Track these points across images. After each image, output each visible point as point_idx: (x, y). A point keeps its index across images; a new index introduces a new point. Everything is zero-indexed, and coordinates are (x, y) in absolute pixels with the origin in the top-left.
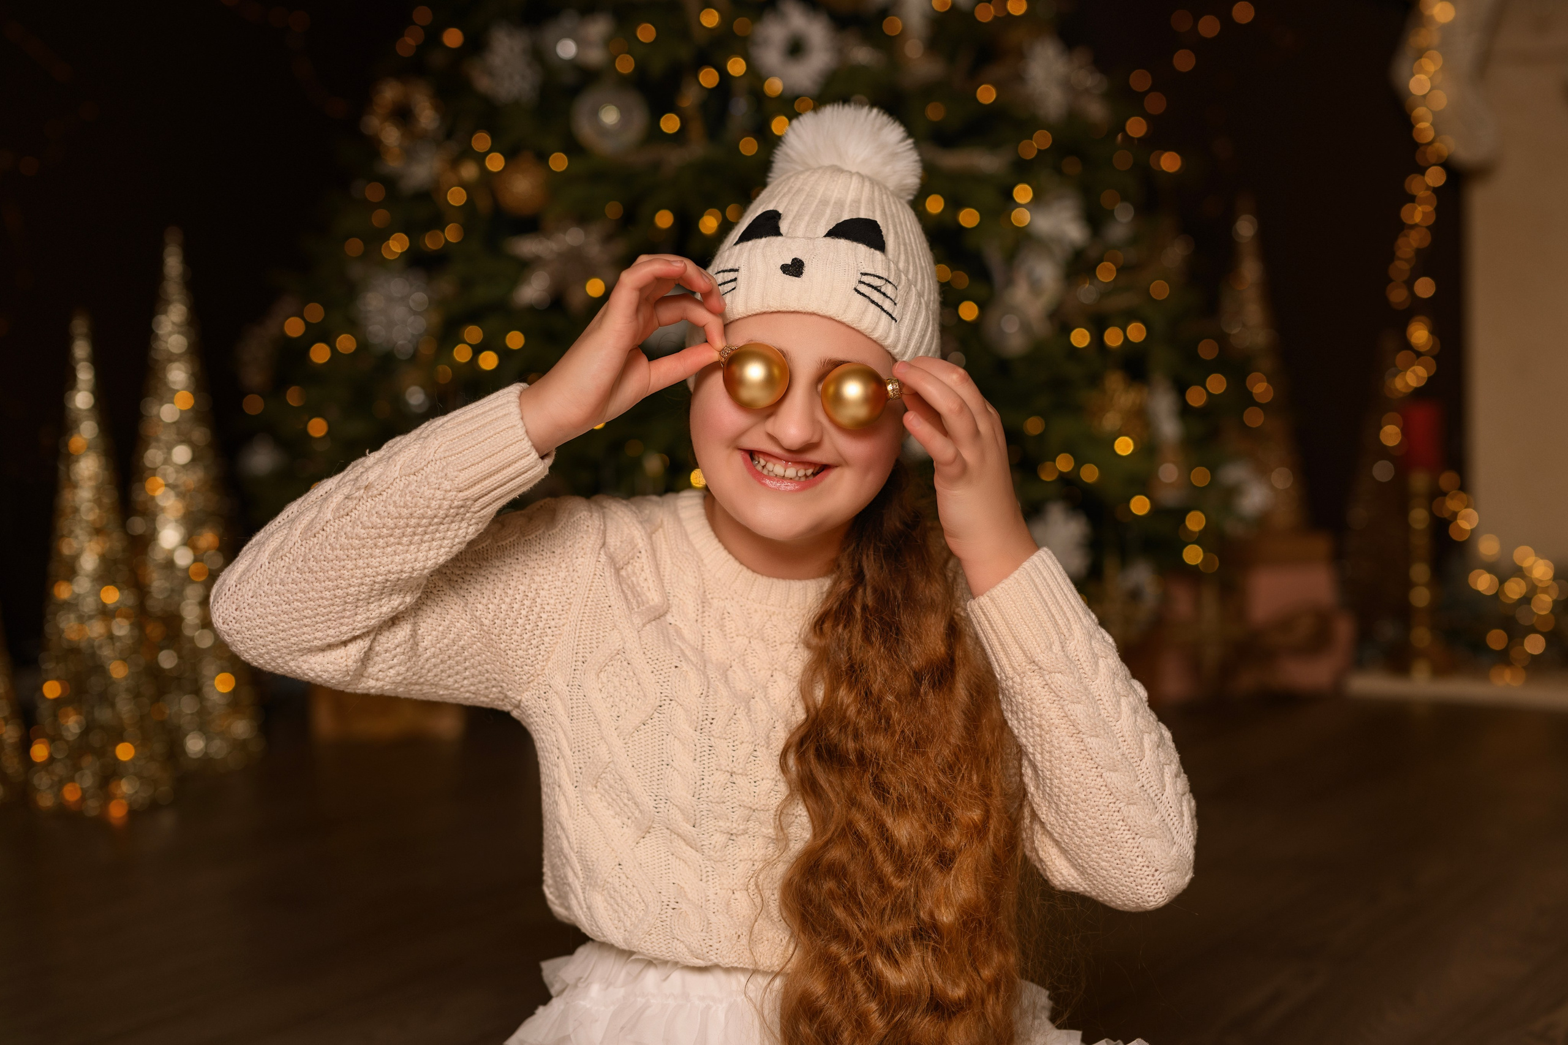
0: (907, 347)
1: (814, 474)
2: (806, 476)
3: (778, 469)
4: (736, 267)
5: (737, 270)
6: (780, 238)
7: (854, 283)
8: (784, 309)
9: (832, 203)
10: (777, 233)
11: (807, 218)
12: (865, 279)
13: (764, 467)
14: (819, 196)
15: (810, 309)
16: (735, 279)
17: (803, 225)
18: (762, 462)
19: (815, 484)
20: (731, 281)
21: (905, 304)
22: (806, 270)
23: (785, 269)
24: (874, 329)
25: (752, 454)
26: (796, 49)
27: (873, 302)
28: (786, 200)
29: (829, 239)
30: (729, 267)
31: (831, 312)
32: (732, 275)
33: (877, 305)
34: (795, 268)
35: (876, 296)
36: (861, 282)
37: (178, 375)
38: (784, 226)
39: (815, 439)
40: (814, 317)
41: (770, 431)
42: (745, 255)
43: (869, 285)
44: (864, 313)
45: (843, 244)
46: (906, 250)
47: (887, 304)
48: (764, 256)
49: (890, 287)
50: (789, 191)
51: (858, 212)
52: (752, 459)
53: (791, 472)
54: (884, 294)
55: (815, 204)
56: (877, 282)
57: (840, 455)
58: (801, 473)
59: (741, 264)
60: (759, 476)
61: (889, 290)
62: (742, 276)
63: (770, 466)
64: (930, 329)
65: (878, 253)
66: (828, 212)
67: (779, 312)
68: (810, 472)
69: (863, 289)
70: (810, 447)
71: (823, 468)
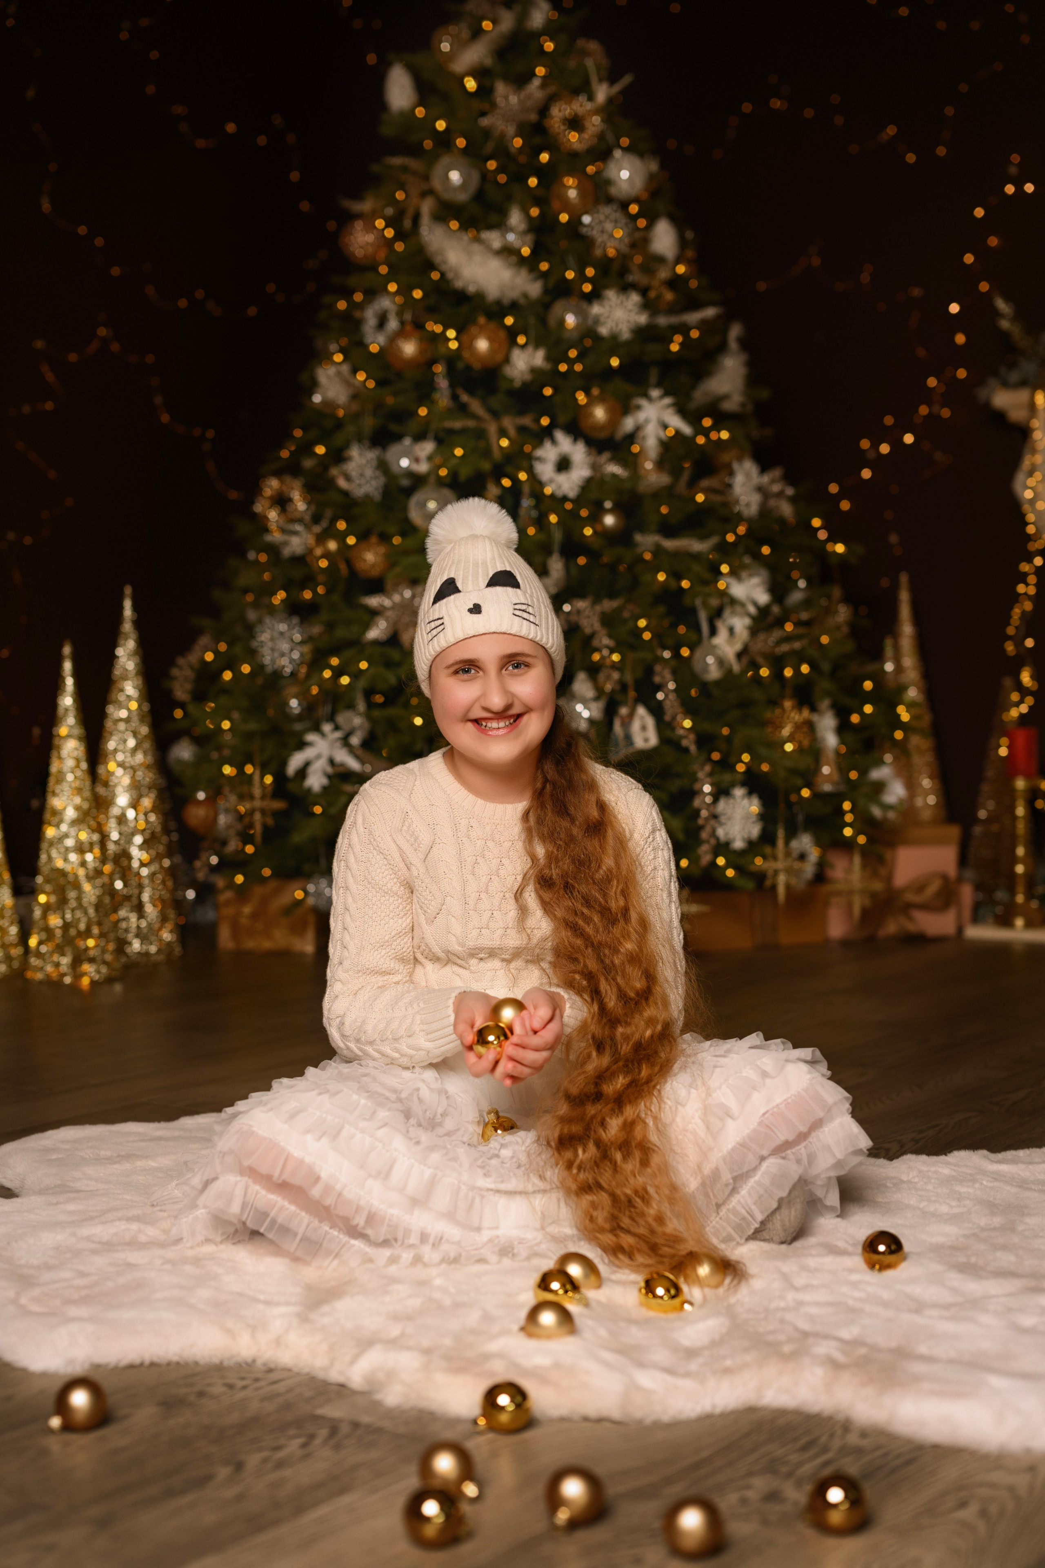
0: (548, 638)
1: (515, 721)
2: (511, 724)
3: (494, 724)
4: (441, 617)
5: (442, 618)
6: (461, 594)
7: (512, 611)
8: (477, 634)
9: (480, 564)
10: (457, 590)
11: (470, 578)
12: (517, 607)
13: (486, 726)
14: (471, 561)
15: (492, 631)
16: (443, 624)
17: (470, 583)
18: (484, 724)
19: (517, 726)
20: (440, 625)
21: (540, 615)
22: (483, 609)
23: (471, 611)
24: (529, 633)
25: (477, 722)
26: (564, 465)
27: (524, 619)
28: (453, 569)
29: (490, 589)
30: (437, 617)
31: (503, 630)
32: (440, 622)
33: (527, 620)
34: (476, 609)
35: (525, 615)
36: (515, 609)
37: (130, 689)
38: (459, 585)
39: (510, 702)
40: (494, 635)
41: (484, 705)
42: (444, 608)
43: (520, 610)
44: (522, 626)
45: (499, 589)
46: (528, 581)
47: (532, 618)
48: (456, 606)
49: (530, 608)
50: (453, 563)
51: (496, 568)
52: (478, 724)
53: (502, 724)
54: (529, 613)
55: (471, 566)
56: (524, 607)
57: (525, 706)
58: (507, 723)
59: (443, 613)
60: (484, 731)
61: (530, 610)
62: (446, 620)
63: (489, 725)
64: (555, 623)
65: (518, 590)
66: (480, 570)
67: (474, 636)
68: (512, 721)
69: (517, 612)
70: (508, 707)
71: (519, 716)
